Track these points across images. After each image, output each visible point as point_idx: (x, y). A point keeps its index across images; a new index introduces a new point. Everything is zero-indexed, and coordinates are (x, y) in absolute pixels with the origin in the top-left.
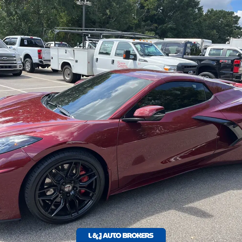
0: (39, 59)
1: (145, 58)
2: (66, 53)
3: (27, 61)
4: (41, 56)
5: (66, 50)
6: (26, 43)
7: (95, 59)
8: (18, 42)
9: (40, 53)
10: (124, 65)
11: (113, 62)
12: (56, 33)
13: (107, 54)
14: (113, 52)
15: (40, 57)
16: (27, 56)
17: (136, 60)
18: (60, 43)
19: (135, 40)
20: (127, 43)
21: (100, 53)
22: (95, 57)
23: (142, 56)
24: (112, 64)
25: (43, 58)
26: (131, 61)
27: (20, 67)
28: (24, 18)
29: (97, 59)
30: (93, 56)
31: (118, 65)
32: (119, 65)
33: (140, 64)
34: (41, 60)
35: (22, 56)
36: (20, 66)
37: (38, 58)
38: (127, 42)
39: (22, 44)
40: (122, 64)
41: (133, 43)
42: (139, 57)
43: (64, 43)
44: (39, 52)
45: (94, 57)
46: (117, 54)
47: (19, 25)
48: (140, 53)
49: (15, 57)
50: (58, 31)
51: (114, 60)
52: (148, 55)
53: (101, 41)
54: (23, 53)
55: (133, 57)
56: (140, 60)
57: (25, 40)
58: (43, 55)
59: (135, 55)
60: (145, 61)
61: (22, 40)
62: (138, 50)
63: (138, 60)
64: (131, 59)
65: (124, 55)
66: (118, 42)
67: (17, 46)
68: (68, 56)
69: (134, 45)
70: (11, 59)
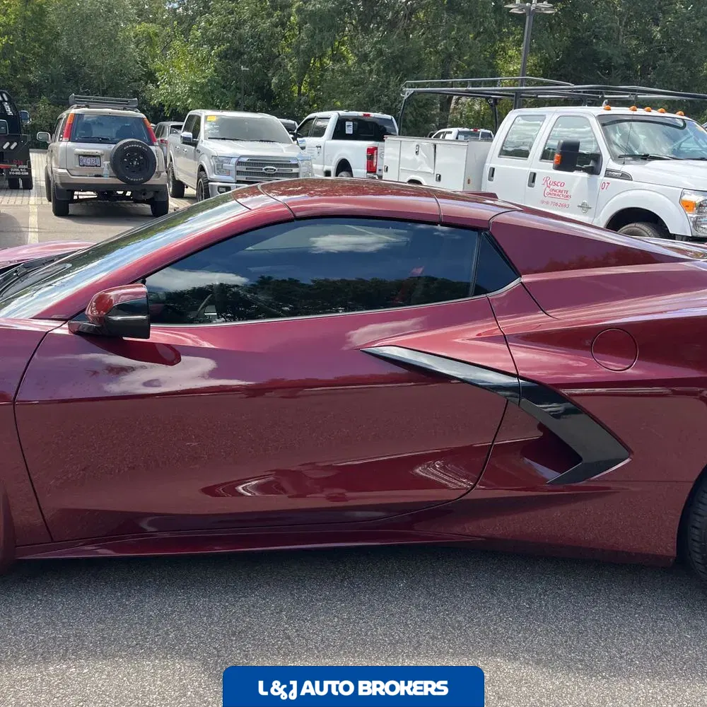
0: (368, 172)
1: (627, 166)
2: (417, 153)
4: (375, 164)
5: (417, 145)
6: (349, 130)
7: (487, 172)
8: (330, 126)
9: (373, 155)
10: (562, 189)
11: (533, 177)
12: (406, 96)
13: (525, 154)
14: (536, 151)
15: (371, 169)
16: (344, 166)
17: (598, 174)
18: (472, 130)
19: (612, 108)
20: (584, 120)
21: (504, 153)
22: (488, 166)
23: (617, 158)
24: (529, 186)
25: (377, 170)
26: (580, 176)
28: (398, 66)
29: (492, 171)
30: (484, 162)
31: (544, 188)
32: (548, 190)
33: (607, 185)
34: (371, 175)
35: (333, 164)
37: (366, 171)
38: (584, 115)
39: (339, 134)
40: (556, 188)
41: (600, 117)
42: (608, 163)
43: (482, 130)
44: (371, 153)
45: (487, 164)
46: (546, 155)
47: (381, 86)
48: (615, 149)
49: (296, 166)
50: (412, 90)
51: (535, 174)
52: (646, 158)
53: (512, 115)
54: (336, 156)
55: (591, 163)
56: (609, 174)
57: (347, 123)
58: (380, 164)
59: (597, 158)
60: (625, 176)
61: (341, 122)
62: (609, 142)
63: (603, 172)
64: (579, 169)
65: (557, 155)
66: (556, 117)
67: (325, 140)
68: (421, 163)
69: (603, 125)
70: (288, 170)
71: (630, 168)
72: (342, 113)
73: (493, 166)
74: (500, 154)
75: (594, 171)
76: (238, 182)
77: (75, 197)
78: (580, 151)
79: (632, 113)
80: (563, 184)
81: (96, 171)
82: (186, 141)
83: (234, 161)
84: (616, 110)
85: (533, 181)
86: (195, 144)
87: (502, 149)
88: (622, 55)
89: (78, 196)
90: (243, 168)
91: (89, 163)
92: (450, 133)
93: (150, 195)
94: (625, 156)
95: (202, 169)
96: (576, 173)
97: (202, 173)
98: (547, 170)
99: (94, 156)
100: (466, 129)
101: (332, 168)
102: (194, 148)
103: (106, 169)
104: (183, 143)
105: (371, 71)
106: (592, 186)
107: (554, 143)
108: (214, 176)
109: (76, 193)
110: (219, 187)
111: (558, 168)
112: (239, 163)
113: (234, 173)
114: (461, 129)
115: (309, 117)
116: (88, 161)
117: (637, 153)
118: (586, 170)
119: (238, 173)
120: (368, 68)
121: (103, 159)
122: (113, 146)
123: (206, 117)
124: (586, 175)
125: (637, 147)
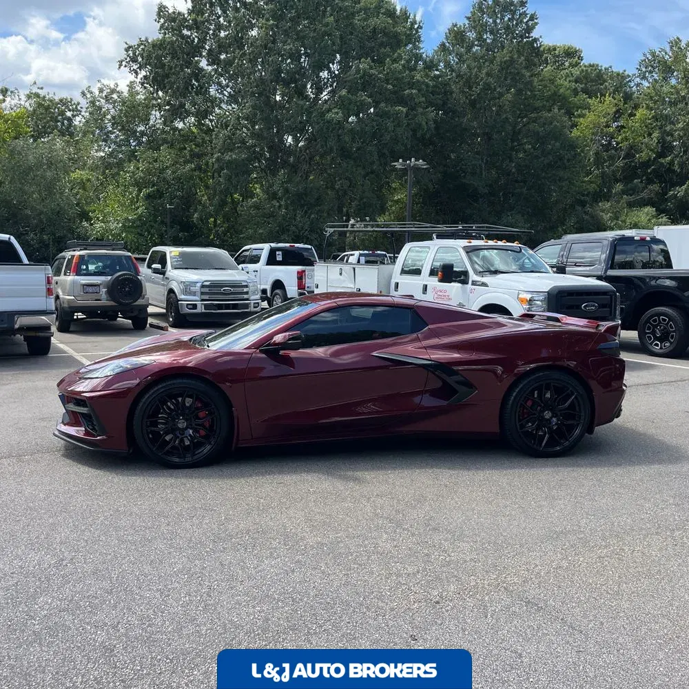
1: (485, 278)
2: (341, 274)
3: (276, 294)
4: (304, 283)
5: (340, 269)
6: (279, 258)
7: (393, 285)
8: (264, 256)
10: (445, 294)
11: (425, 288)
12: (328, 234)
13: (417, 272)
14: (426, 270)
15: (301, 286)
16: (278, 285)
17: (467, 284)
18: (371, 252)
19: (472, 241)
20: (455, 249)
21: (403, 272)
22: (393, 282)
23: (478, 273)
24: (423, 293)
25: (308, 287)
26: (456, 286)
27: (255, 307)
28: (302, 202)
29: (397, 285)
30: (390, 277)
31: (433, 294)
32: (436, 296)
33: (473, 290)
34: (302, 291)
35: (268, 283)
36: (257, 305)
37: (297, 288)
38: (454, 246)
39: (272, 261)
40: (441, 294)
41: (464, 248)
42: (473, 276)
43: (379, 252)
44: (301, 275)
45: (392, 280)
46: (433, 273)
47: (289, 218)
48: (477, 267)
49: (246, 286)
50: (332, 230)
51: (426, 286)
52: (496, 272)
53: (407, 247)
54: (270, 278)
55: (462, 277)
56: (474, 283)
57: (277, 253)
58: (308, 282)
59: (465, 273)
60: (484, 285)
61: (272, 252)
62: (472, 262)
63: (470, 282)
64: (455, 281)
65: (440, 273)
66: (436, 248)
67: (261, 265)
68: (344, 281)
69: (467, 252)
70: (239, 290)
71: (487, 279)
72: (273, 245)
73: (397, 281)
74: (401, 273)
75: (465, 282)
76: (202, 300)
77: (75, 317)
78: (455, 269)
79: (484, 244)
80: (445, 291)
81: (95, 296)
82: (156, 271)
83: (199, 285)
84: (475, 243)
85: (426, 290)
86: (163, 273)
87: (403, 269)
88: (486, 186)
89: (77, 316)
90: (206, 290)
91: (91, 291)
92: (352, 255)
93: (135, 313)
94: (483, 272)
95: (171, 291)
96: (453, 284)
97: (172, 294)
98: (434, 282)
99: (95, 286)
100: (366, 252)
101: (268, 287)
102: (162, 276)
103: (104, 295)
104: (154, 273)
105: (280, 206)
106: (464, 291)
107: (438, 264)
108: (183, 297)
109: (76, 314)
110: (188, 305)
111: (441, 281)
112: (203, 286)
113: (199, 294)
114: (361, 252)
115: (244, 248)
116: (90, 290)
117: (492, 269)
118: (459, 282)
119: (202, 293)
120: (278, 204)
121: (101, 287)
122: (109, 278)
123: (171, 252)
124: (460, 285)
125: (492, 265)
